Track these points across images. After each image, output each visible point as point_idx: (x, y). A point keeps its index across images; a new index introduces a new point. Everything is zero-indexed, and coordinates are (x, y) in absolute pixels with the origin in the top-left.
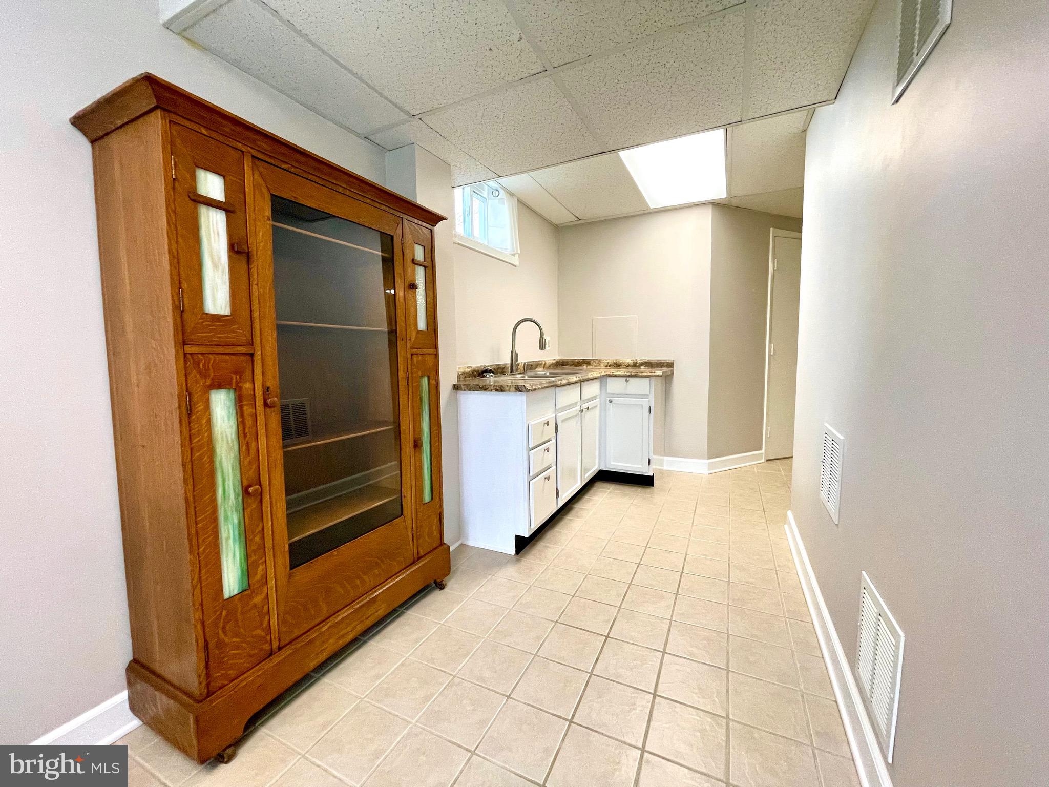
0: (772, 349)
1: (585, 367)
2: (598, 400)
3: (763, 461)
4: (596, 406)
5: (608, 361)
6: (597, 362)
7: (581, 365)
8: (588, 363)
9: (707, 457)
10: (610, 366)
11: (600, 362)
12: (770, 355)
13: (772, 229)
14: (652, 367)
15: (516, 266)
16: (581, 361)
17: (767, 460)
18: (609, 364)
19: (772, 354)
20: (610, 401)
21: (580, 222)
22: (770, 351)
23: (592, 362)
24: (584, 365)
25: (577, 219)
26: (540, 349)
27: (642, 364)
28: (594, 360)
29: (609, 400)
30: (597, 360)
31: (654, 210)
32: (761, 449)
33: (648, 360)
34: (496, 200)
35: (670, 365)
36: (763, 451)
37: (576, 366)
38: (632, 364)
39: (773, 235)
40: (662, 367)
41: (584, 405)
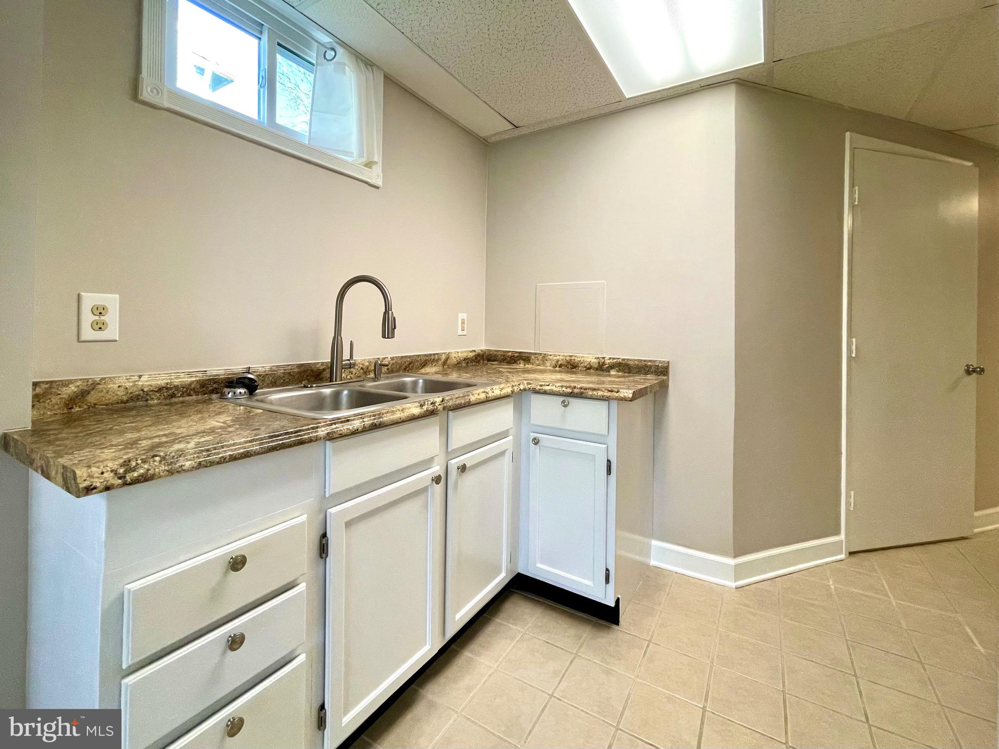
0: (854, 347)
1: (522, 365)
2: (510, 438)
3: (842, 556)
4: (503, 453)
5: (558, 357)
6: (540, 357)
7: (515, 362)
8: (525, 358)
9: (732, 551)
10: (560, 366)
11: (544, 358)
12: (849, 358)
13: (848, 134)
14: (629, 373)
15: (377, 188)
16: (516, 355)
17: (851, 554)
18: (559, 363)
19: (854, 355)
20: (536, 442)
21: (517, 132)
22: (849, 350)
23: (533, 357)
24: (522, 362)
25: (513, 127)
26: (384, 337)
27: (612, 367)
28: (536, 354)
29: (534, 439)
30: (541, 354)
31: (632, 103)
32: (837, 533)
33: (624, 360)
34: (330, 66)
35: (662, 370)
36: (842, 536)
37: (509, 363)
38: (596, 366)
39: (851, 145)
40: (646, 374)
41: (453, 461)
